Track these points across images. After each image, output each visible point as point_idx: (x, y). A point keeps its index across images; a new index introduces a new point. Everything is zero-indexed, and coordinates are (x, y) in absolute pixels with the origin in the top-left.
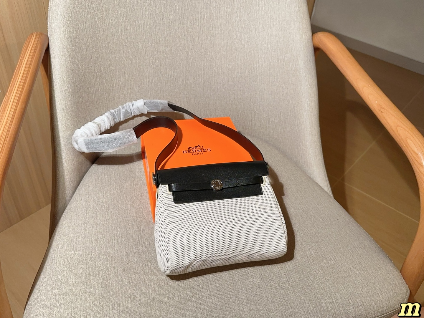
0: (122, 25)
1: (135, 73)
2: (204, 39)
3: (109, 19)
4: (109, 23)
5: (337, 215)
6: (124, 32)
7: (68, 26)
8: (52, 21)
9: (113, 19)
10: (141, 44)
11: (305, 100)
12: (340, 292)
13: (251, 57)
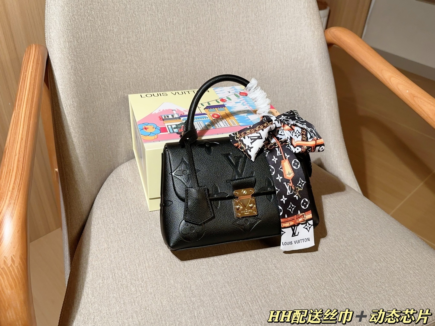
0: (124, 33)
1: (140, 84)
2: (211, 43)
3: (109, 27)
4: (110, 31)
5: (376, 215)
6: (126, 40)
7: (68, 36)
8: (51, 31)
9: (114, 26)
10: (145, 52)
11: (324, 98)
12: (399, 294)
13: (261, 58)
